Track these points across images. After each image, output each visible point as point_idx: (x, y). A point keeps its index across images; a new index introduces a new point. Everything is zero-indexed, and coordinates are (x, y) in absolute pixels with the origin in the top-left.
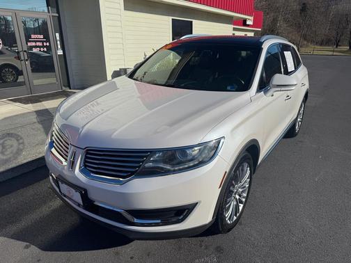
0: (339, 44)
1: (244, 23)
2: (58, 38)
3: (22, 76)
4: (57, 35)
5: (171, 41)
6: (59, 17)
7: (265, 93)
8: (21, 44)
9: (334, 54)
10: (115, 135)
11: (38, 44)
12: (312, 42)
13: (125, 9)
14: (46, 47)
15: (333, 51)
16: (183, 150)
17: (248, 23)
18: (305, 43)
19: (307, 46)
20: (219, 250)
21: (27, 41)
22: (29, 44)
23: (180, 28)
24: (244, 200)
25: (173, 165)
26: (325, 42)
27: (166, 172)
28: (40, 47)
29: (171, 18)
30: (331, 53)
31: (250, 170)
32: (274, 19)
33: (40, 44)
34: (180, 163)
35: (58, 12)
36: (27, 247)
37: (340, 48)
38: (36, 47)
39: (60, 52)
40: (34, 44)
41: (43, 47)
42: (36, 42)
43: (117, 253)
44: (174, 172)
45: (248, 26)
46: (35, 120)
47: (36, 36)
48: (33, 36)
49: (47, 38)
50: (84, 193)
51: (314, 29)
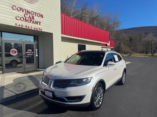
0: (148, 53)
1: (106, 45)
2: (37, 51)
3: (22, 64)
4: (37, 50)
5: (78, 52)
6: (38, 44)
7: (106, 67)
8: (24, 52)
9: (145, 57)
10: (63, 76)
11: (29, 53)
12: (136, 52)
13: (62, 41)
14: (32, 54)
15: (145, 56)
16: (81, 80)
17: (108, 45)
18: (134, 52)
19: (134, 54)
20: (93, 115)
21: (26, 52)
22: (27, 53)
23: (81, 47)
24: (101, 101)
25: (78, 84)
26: (142, 52)
27: (77, 86)
28: (30, 54)
29: (78, 44)
30: (144, 56)
31: (103, 90)
32: (119, 43)
33: (30, 53)
34: (80, 83)
35: (38, 42)
36: (32, 113)
37: (148, 55)
38: (29, 54)
39: (37, 56)
40: (28, 53)
41: (31, 54)
42: (29, 52)
43: (61, 115)
44: (79, 86)
45: (108, 46)
46: (28, 79)
47: (29, 50)
48: (28, 50)
49: (33, 51)
50: (53, 93)
51: (136, 47)
